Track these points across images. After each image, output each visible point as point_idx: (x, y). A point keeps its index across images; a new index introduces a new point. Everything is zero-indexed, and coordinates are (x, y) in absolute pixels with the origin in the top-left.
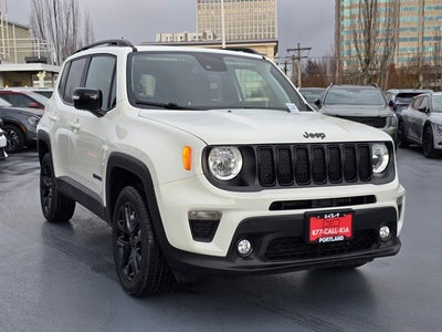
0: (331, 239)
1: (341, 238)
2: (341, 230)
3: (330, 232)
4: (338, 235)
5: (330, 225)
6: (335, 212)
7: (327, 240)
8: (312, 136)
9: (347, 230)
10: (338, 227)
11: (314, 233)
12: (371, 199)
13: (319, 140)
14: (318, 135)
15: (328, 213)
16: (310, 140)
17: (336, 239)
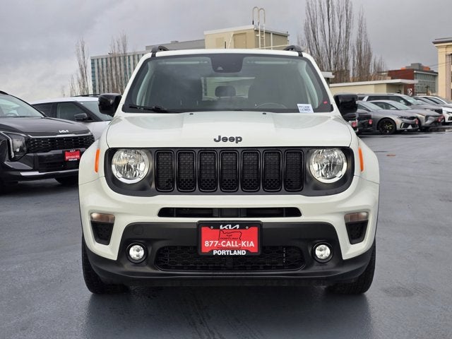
0: (229, 252)
1: (243, 253)
2: (243, 244)
3: (229, 244)
4: (240, 248)
5: (229, 237)
6: (233, 224)
7: (223, 253)
8: (225, 139)
9: (252, 244)
10: (240, 240)
11: (207, 244)
12: (295, 212)
13: (233, 144)
14: (232, 139)
15: (224, 223)
16: (222, 144)
17: (235, 253)
